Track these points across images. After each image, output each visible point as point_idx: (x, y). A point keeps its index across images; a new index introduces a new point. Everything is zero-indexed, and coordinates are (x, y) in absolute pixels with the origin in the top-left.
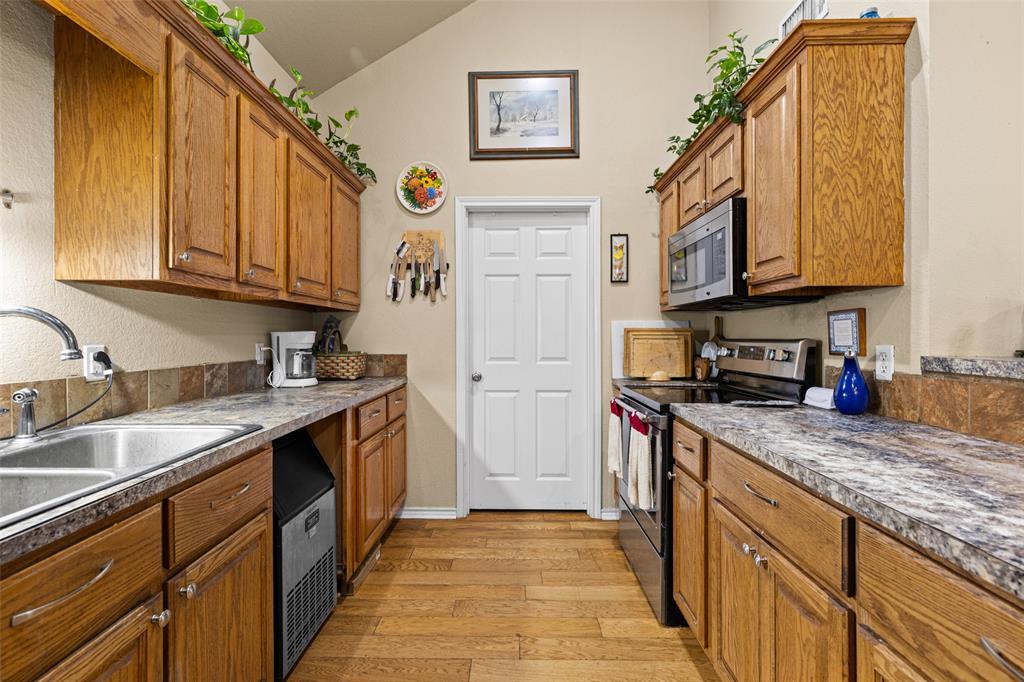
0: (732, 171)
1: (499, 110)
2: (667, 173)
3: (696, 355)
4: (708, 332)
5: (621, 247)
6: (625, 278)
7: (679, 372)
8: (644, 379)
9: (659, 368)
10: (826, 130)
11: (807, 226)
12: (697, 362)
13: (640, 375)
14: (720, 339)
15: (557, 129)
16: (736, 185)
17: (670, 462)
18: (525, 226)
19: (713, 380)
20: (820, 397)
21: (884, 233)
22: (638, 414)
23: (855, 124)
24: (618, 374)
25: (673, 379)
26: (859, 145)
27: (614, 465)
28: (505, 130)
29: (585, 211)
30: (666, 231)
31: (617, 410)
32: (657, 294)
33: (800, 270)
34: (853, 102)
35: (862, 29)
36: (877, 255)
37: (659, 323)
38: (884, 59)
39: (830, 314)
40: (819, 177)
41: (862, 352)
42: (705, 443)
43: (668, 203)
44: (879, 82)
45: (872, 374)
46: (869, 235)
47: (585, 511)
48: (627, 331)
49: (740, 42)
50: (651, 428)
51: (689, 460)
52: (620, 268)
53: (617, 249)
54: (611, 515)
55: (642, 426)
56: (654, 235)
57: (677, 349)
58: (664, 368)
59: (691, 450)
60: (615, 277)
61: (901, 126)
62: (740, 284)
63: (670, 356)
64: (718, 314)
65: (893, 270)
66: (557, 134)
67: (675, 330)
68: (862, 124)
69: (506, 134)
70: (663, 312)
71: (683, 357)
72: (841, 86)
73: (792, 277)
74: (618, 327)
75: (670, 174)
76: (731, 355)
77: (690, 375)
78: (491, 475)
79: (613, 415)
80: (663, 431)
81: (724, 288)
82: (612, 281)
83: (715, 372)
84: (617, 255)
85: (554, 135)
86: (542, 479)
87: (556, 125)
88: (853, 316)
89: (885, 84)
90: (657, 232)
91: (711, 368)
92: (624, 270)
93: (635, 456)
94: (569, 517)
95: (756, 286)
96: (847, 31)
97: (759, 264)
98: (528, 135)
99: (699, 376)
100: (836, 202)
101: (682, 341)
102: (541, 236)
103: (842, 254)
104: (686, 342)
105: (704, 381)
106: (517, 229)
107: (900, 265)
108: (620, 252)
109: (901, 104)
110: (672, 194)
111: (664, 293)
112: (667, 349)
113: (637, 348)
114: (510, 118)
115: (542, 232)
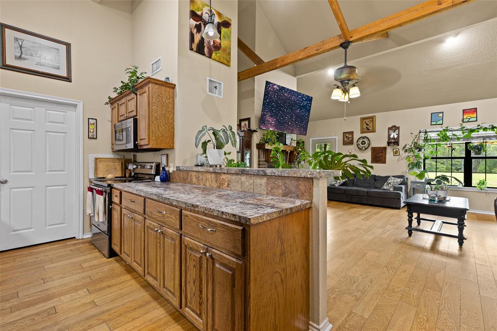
0: (133, 108)
1: (21, 48)
2: (115, 98)
3: (126, 168)
4: (131, 160)
5: (94, 124)
6: (95, 137)
7: (119, 174)
8: (104, 178)
9: (110, 174)
10: (155, 107)
11: (151, 131)
12: (127, 171)
13: (102, 176)
14: (135, 162)
15: (59, 67)
16: (134, 113)
17: (111, 202)
18: (38, 107)
19: (132, 177)
20: (158, 178)
21: (169, 135)
22: (99, 189)
23: (162, 107)
24: (92, 176)
25: (116, 177)
26: (164, 112)
27: (89, 211)
28: (25, 59)
29: (75, 106)
30: (114, 120)
31: (90, 189)
32: (110, 145)
33: (149, 143)
34: (162, 101)
35: (164, 83)
36: (168, 141)
37: (111, 156)
38: (169, 92)
39: (162, 155)
40: (154, 119)
41: (167, 166)
42: (121, 193)
43: (114, 110)
44: (168, 97)
45: (169, 171)
46: (166, 136)
47: (74, 238)
48: (96, 159)
49: (136, 68)
50: (104, 193)
51: (116, 200)
52: (93, 132)
53: (91, 124)
54: (88, 236)
55: (100, 193)
56: (109, 121)
57: (118, 166)
58: (112, 173)
59: (117, 196)
60: (90, 136)
61: (173, 109)
62: (135, 145)
63: (115, 168)
64: (135, 153)
65: (172, 145)
66: (59, 69)
67: (118, 159)
68: (164, 107)
69: (26, 61)
70: (112, 151)
71: (121, 169)
72: (159, 96)
73: (147, 145)
74: (91, 158)
75: (115, 99)
76: (137, 168)
77: (123, 176)
78: (15, 231)
79: (89, 192)
80: (108, 193)
81: (131, 146)
82: (89, 138)
83: (133, 174)
84: (91, 127)
85: (57, 69)
86: (49, 227)
87: (58, 65)
88: (166, 156)
89: (170, 98)
90: (110, 120)
91: (131, 172)
92: (95, 133)
93: (98, 203)
94: (65, 241)
95: (140, 146)
96: (161, 83)
97: (140, 140)
98: (40, 65)
99: (127, 176)
100: (158, 126)
101: (120, 163)
102: (49, 113)
103: (159, 140)
104: (122, 163)
105: (129, 177)
106: (33, 108)
107: (173, 144)
108: (93, 126)
109: (174, 104)
110: (115, 107)
111: (113, 144)
112: (114, 166)
113: (101, 166)
114: (29, 54)
115: (49, 111)
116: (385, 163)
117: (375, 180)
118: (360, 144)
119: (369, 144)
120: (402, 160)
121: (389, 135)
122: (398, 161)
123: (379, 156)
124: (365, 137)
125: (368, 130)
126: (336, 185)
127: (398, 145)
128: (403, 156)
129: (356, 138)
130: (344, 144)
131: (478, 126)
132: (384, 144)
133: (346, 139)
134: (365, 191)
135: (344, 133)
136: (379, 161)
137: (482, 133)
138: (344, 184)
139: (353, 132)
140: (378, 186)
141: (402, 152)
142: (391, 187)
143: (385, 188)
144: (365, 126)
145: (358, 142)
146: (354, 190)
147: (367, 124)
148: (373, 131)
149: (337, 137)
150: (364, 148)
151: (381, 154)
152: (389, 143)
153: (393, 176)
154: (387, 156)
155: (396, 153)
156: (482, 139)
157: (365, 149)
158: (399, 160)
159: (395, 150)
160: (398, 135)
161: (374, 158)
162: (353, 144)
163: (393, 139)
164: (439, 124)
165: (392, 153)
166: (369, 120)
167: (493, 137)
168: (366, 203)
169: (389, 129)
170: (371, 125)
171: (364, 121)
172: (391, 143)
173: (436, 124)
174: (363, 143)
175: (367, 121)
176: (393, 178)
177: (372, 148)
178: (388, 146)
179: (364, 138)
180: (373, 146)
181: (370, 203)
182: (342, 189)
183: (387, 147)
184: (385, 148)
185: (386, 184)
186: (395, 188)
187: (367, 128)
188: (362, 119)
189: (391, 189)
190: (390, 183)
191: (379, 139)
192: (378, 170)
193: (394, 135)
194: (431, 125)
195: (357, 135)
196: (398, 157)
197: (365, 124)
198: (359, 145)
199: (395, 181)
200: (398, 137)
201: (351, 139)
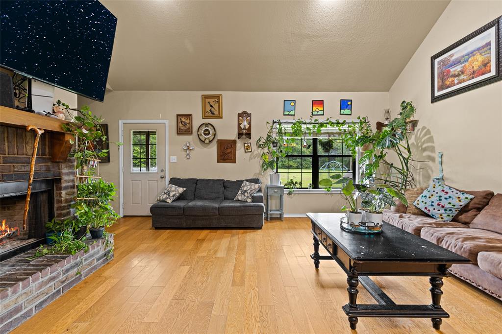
116: (235, 163)
117: (225, 187)
118: (203, 134)
119: (215, 134)
120: (255, 158)
121: (239, 124)
122: (250, 160)
123: (226, 152)
124: (209, 124)
125: (213, 115)
126: (168, 200)
127: (250, 138)
128: (256, 152)
129: (196, 124)
130: (178, 133)
131: (327, 120)
132: (233, 136)
133: (181, 125)
134: (215, 208)
135: (178, 115)
136: (227, 159)
137: (329, 128)
138: (181, 198)
139: (191, 115)
140: (230, 196)
141: (254, 147)
142: (248, 197)
143: (240, 198)
144: (208, 108)
145: (200, 131)
146: (198, 208)
147: (211, 106)
148: (219, 117)
149: (167, 122)
150: (207, 141)
151: (229, 150)
152: (240, 135)
153: (247, 181)
154: (237, 152)
155: (247, 149)
156: (327, 135)
157: (210, 142)
158: (250, 158)
159: (246, 145)
160: (250, 124)
161: (221, 156)
162: (191, 133)
163: (244, 129)
164: (291, 115)
165: (243, 148)
166: (214, 100)
167: (335, 134)
168: (218, 225)
169: (240, 115)
170: (216, 107)
171: (208, 100)
172: (242, 134)
173: (288, 115)
174: (207, 133)
175: (211, 101)
176: (248, 183)
177: (218, 140)
178: (239, 138)
179: (207, 125)
180: (219, 139)
181: (223, 225)
182: (179, 208)
183: (237, 140)
184: (234, 142)
185: (240, 192)
186: (254, 199)
187: (211, 111)
188: (205, 97)
189: (249, 200)
190: (246, 191)
191: (227, 129)
192: (228, 172)
193: (245, 124)
194: (284, 115)
195: (197, 121)
196: (250, 154)
197: (208, 105)
198: (201, 135)
199: (253, 187)
200: (250, 127)
201: (188, 126)
